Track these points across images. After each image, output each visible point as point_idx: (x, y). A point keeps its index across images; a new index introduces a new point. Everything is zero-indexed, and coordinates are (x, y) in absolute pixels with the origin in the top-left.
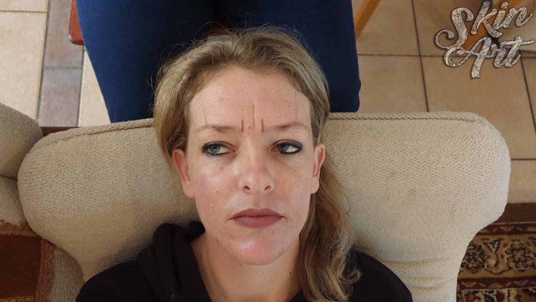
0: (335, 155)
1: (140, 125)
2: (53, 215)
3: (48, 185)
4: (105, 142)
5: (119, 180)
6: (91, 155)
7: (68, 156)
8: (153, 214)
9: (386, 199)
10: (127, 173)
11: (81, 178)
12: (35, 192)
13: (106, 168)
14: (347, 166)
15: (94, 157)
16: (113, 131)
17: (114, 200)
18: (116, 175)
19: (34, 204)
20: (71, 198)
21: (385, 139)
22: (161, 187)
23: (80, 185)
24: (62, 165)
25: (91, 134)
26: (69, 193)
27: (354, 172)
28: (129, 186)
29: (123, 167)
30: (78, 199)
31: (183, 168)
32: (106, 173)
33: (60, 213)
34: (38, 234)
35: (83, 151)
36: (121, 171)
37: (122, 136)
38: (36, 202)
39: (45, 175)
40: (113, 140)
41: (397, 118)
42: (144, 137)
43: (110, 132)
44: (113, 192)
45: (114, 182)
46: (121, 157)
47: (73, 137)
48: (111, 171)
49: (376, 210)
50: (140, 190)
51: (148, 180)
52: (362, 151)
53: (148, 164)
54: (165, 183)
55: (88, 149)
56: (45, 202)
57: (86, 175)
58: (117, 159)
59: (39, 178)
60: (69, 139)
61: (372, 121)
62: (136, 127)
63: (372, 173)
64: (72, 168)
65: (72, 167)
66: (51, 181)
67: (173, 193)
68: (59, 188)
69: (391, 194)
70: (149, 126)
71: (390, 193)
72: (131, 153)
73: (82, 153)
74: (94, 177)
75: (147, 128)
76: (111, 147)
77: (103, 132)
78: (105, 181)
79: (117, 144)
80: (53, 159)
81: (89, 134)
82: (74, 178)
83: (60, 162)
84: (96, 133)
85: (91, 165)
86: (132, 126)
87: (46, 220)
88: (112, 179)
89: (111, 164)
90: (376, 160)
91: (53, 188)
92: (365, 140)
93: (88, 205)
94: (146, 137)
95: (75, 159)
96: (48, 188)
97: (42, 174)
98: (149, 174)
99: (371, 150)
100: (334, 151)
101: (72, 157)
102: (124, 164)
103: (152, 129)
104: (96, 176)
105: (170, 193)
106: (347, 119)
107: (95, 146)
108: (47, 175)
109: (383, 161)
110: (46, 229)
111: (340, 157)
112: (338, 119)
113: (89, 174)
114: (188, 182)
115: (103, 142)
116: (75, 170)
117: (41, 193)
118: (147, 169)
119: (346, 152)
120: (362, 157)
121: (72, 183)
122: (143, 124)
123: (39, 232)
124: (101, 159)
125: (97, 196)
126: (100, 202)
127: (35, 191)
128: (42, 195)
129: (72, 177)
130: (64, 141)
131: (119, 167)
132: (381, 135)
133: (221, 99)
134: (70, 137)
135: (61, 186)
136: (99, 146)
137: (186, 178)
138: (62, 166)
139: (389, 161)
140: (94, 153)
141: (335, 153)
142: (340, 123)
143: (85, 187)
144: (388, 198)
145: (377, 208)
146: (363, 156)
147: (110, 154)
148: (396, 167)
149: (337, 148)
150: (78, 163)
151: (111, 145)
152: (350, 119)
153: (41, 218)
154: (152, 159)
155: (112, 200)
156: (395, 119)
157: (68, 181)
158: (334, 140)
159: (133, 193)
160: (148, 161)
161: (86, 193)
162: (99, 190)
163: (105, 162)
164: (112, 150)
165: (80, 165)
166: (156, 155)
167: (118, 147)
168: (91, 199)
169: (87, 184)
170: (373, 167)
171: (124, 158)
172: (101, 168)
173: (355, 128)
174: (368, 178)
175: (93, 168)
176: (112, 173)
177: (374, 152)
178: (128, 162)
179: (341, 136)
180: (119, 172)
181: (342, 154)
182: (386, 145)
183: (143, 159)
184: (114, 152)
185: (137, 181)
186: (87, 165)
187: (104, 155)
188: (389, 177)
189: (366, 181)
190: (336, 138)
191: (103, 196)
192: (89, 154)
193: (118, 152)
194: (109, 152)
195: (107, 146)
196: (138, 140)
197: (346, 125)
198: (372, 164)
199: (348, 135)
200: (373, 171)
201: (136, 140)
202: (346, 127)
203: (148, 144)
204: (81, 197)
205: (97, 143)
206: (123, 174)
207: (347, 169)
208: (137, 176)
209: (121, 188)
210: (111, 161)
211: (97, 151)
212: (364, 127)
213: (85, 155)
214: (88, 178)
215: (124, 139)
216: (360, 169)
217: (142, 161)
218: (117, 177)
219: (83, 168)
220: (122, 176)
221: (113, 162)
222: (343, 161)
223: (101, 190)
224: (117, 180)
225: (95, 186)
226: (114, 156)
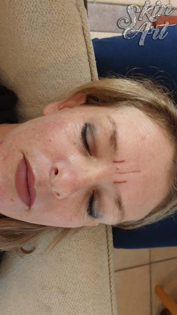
0: (77, 242)
4: (77, 41)
5: (43, 54)
6: (64, 28)
7: (62, 6)
9: (41, 287)
10: (50, 61)
11: (42, 19)
13: (53, 41)
14: (67, 253)
15: (62, 30)
16: (87, 48)
17: (25, 50)
18: (48, 51)
20: (23, 10)
21: (93, 282)
22: (40, 92)
23: (36, 18)
25: (83, 29)
27: (63, 259)
28: (39, 63)
29: (55, 58)
32: (49, 42)
35: (67, 20)
36: (51, 55)
37: (83, 56)
40: (79, 48)
41: (111, 286)
42: (83, 75)
43: (85, 46)
44: (32, 49)
45: (41, 50)
46: (64, 55)
48: (51, 46)
50: (36, 73)
51: (45, 80)
52: (81, 264)
53: (59, 80)
54: (43, 95)
55: (69, 25)
57: (46, 23)
58: (62, 52)
60: (78, 9)
61: (108, 267)
62: (91, 68)
63: (62, 274)
64: (51, 10)
67: (35, 102)
69: (45, 291)
71: (47, 290)
72: (68, 64)
73: (66, 20)
74: (44, 31)
75: (90, 78)
76: (73, 46)
77: (85, 40)
78: (41, 41)
79: (75, 52)
81: (83, 27)
84: (84, 34)
86: (92, 65)
88: (44, 48)
89: (57, 46)
90: (74, 277)
92: (91, 266)
94: (83, 77)
95: (59, 14)
98: (51, 81)
99: (83, 272)
100: (80, 240)
102: (58, 58)
104: (45, 33)
107: (72, 32)
109: (74, 283)
111: (75, 246)
112: (107, 238)
113: (47, 27)
115: (76, 39)
116: (49, 13)
118: (55, 79)
119: (79, 251)
120: (76, 265)
122: (94, 74)
124: (61, 37)
125: (28, 34)
131: (55, 53)
132: (95, 279)
136: (73, 36)
139: (75, 288)
140: (66, 31)
141: (78, 241)
142: (104, 240)
143: (34, 23)
146: (77, 266)
147: (66, 46)
148: (70, 295)
151: (74, 46)
154: (64, 83)
155: (25, 48)
157: (38, 6)
158: (89, 238)
159: (33, 67)
160: (62, 79)
161: (29, 24)
162: (33, 36)
163: (58, 41)
164: (70, 47)
165: (54, 18)
166: (67, 86)
167: (72, 53)
168: (24, 29)
169: (38, 25)
170: (68, 275)
171: (63, 58)
172: (53, 38)
173: (101, 255)
174: (58, 272)
175: (52, 30)
176: (49, 48)
177: (82, 275)
178: (60, 62)
179: (93, 244)
180: (50, 53)
181: (77, 248)
182: (88, 284)
183: (63, 75)
184: (68, 49)
185: (43, 70)
186: (54, 25)
187: (65, 40)
188: (60, 289)
189: (56, 270)
190: (91, 240)
191: (27, 40)
192: (64, 26)
193: (68, 53)
194: (67, 44)
195: (73, 43)
196: (80, 70)
197: (103, 246)
198: (71, 274)
199: (95, 250)
200: (64, 276)
201: (80, 69)
202: (100, 246)
203: (77, 79)
204: (25, 20)
205: (75, 34)
206: (48, 57)
207: (64, 253)
208: (47, 69)
209: (36, 56)
210: (60, 47)
211: (68, 34)
212: (101, 262)
213: (64, 22)
214: (43, 26)
215: (80, 58)
216: (66, 264)
217: (61, 74)
218: (46, 52)
219: (52, 21)
220: (47, 57)
221: (58, 48)
222: (72, 249)
223: (33, 38)
224: (43, 52)
225: (36, 32)
226: (64, 48)
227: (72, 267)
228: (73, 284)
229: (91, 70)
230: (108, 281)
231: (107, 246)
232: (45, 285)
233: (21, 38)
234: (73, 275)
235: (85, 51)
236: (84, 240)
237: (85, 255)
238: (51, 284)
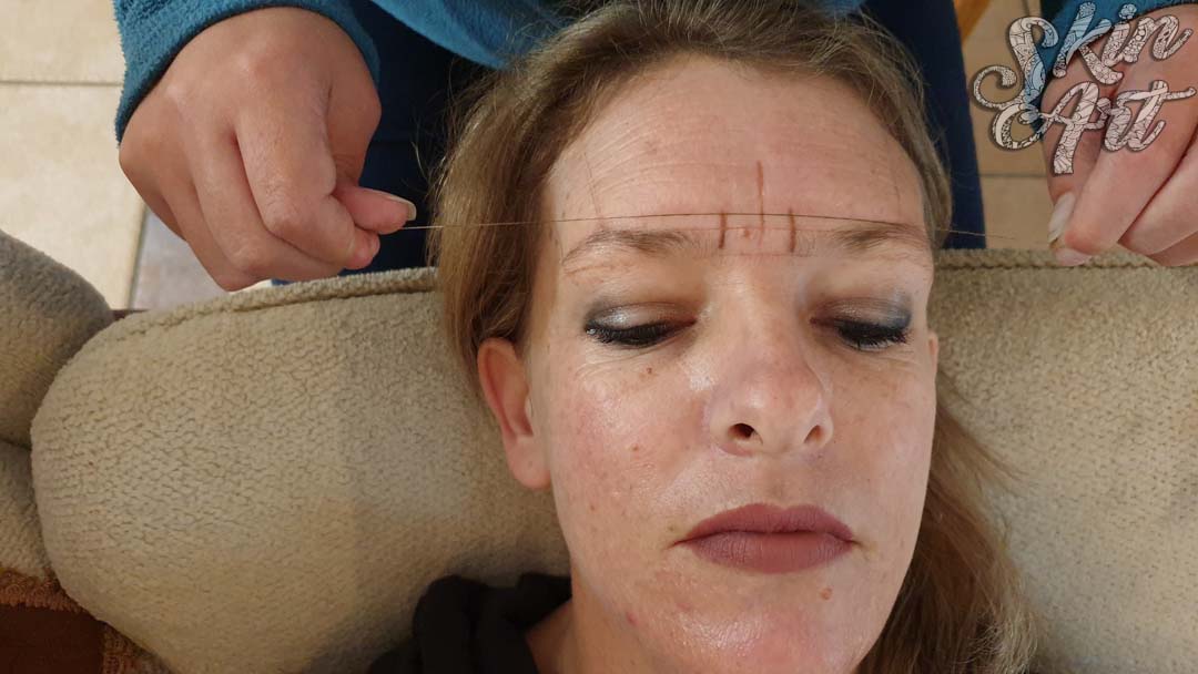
0: (958, 369)
1: (384, 286)
2: (123, 546)
3: (113, 453)
4: (283, 329)
5: (319, 441)
6: (238, 365)
7: (173, 368)
8: (414, 547)
9: (1114, 502)
10: (343, 421)
11: (208, 434)
12: (74, 476)
13: (281, 406)
14: (995, 405)
15: (247, 372)
16: (305, 300)
17: (301, 501)
18: (310, 424)
19: (70, 511)
20: (175, 495)
21: (1105, 322)
22: (442, 464)
23: (205, 456)
24: (153, 394)
25: (242, 309)
26: (172, 479)
27: (1016, 422)
28: (348, 459)
29: (332, 403)
30: (196, 499)
31: (509, 399)
32: (282, 420)
33: (143, 539)
34: (80, 604)
35: (217, 355)
36: (325, 414)
37: (332, 315)
38: (75, 506)
39: (105, 424)
40: (306, 325)
41: (1128, 264)
42: (395, 318)
43: (298, 305)
44: (300, 477)
45: (305, 447)
46: (328, 372)
47: (192, 318)
48: (296, 413)
49: (1082, 538)
50: (381, 471)
51: (405, 441)
52: (1039, 357)
53: (405, 395)
54: (454, 451)
55: (232, 350)
56: (100, 507)
57: (223, 424)
58: (316, 379)
59: (86, 433)
60: (180, 321)
61: (1058, 272)
62: (370, 293)
63: (1071, 425)
64: (183, 404)
65: (183, 398)
66: (119, 441)
67: (475, 484)
68: (146, 463)
69: (1129, 490)
70: (409, 290)
71: (1125, 484)
72: (357, 363)
73: (214, 360)
74: (247, 430)
75: (403, 295)
76: (298, 344)
77: (277, 305)
78: (276, 444)
79: (317, 338)
80: (130, 378)
81: (236, 311)
82: (187, 433)
83: (150, 386)
84: (258, 308)
85: (238, 395)
86: (363, 287)
87: (103, 563)
88: (299, 437)
90: (1084, 385)
91: (126, 463)
92: (1046, 325)
93: (225, 517)
94: (401, 318)
95: (194, 379)
96: (110, 464)
97: (97, 421)
98: (409, 424)
99: (1064, 354)
100: (954, 358)
101: (186, 371)
102: (335, 394)
103: (418, 297)
104: (252, 429)
105: (465, 485)
106: (984, 266)
107: (252, 342)
108: (111, 425)
109: (1104, 387)
110: (102, 591)
111: (972, 377)
112: (956, 268)
113: (233, 421)
114: (523, 440)
115: (276, 331)
116: (191, 409)
117: (92, 478)
118: (403, 408)
119: (991, 361)
120: (1039, 375)
121: (181, 448)
122: (391, 284)
123: (84, 599)
124: (267, 378)
125: (251, 488)
126: (259, 507)
127: (76, 472)
128: (93, 484)
129: (182, 431)
130: (166, 330)
131: (319, 402)
132: (1093, 312)
133: (652, 149)
134: (184, 318)
135: (148, 457)
136: (265, 341)
137: (516, 428)
138: (156, 398)
139: (1123, 386)
140: (250, 361)
142: (963, 277)
143: (219, 461)
144: (1119, 503)
145: (1084, 531)
146: (1044, 373)
147: (297, 364)
148: (1145, 403)
149: (962, 348)
150: (202, 388)
151: (298, 339)
152: (991, 268)
153: (88, 554)
154: (418, 381)
155: (297, 502)
156: (1124, 267)
157: (169, 443)
159: (359, 481)
160: (406, 386)
161: (219, 480)
162: (259, 471)
163: (280, 389)
164: (302, 353)
165: (208, 396)
166: (430, 370)
167: (319, 347)
168: (235, 498)
169: (225, 452)
170: (1073, 405)
171: (335, 379)
172: (269, 404)
173: (1012, 291)
174: (1061, 440)
175: (243, 406)
176: (299, 421)
177: (1077, 359)
178: (348, 389)
179: (973, 313)
180: (318, 417)
181: (979, 368)
182: (1111, 340)
183: (393, 380)
184: (307, 358)
185: (370, 447)
186: (228, 396)
187: (278, 366)
188: (1124, 436)
189: (1054, 448)
190: (957, 319)
191: (270, 491)
192: (233, 365)
193: (319, 360)
194: (292, 360)
195: (288, 343)
196: (377, 325)
197: (982, 282)
198: (1071, 396)
199: (993, 310)
200: (1076, 419)
201: (372, 327)
202: (984, 290)
203: (405, 339)
204: (204, 493)
205: (260, 333)
206: (329, 425)
207: (996, 414)
208: (370, 432)
209: (324, 466)
210: (298, 384)
211: (258, 356)
212: (1038, 290)
213: (222, 366)
214: (229, 433)
215: (338, 325)
216: (1035, 411)
217: (388, 388)
218: (315, 431)
219: (216, 403)
220: (328, 429)
221: (302, 389)
222: (983, 386)
223: (266, 472)
224: (313, 441)
225: (248, 458)
226: (305, 371)
227: (1045, 392)
228: (1107, 390)
229: (377, 291)
230: (1108, 271)
231: (983, 270)
232: (1105, 490)
233: (262, 513)
234: (1073, 389)
235: (313, 306)
236: (953, 343)
237: (1006, 343)
238: (1103, 466)
